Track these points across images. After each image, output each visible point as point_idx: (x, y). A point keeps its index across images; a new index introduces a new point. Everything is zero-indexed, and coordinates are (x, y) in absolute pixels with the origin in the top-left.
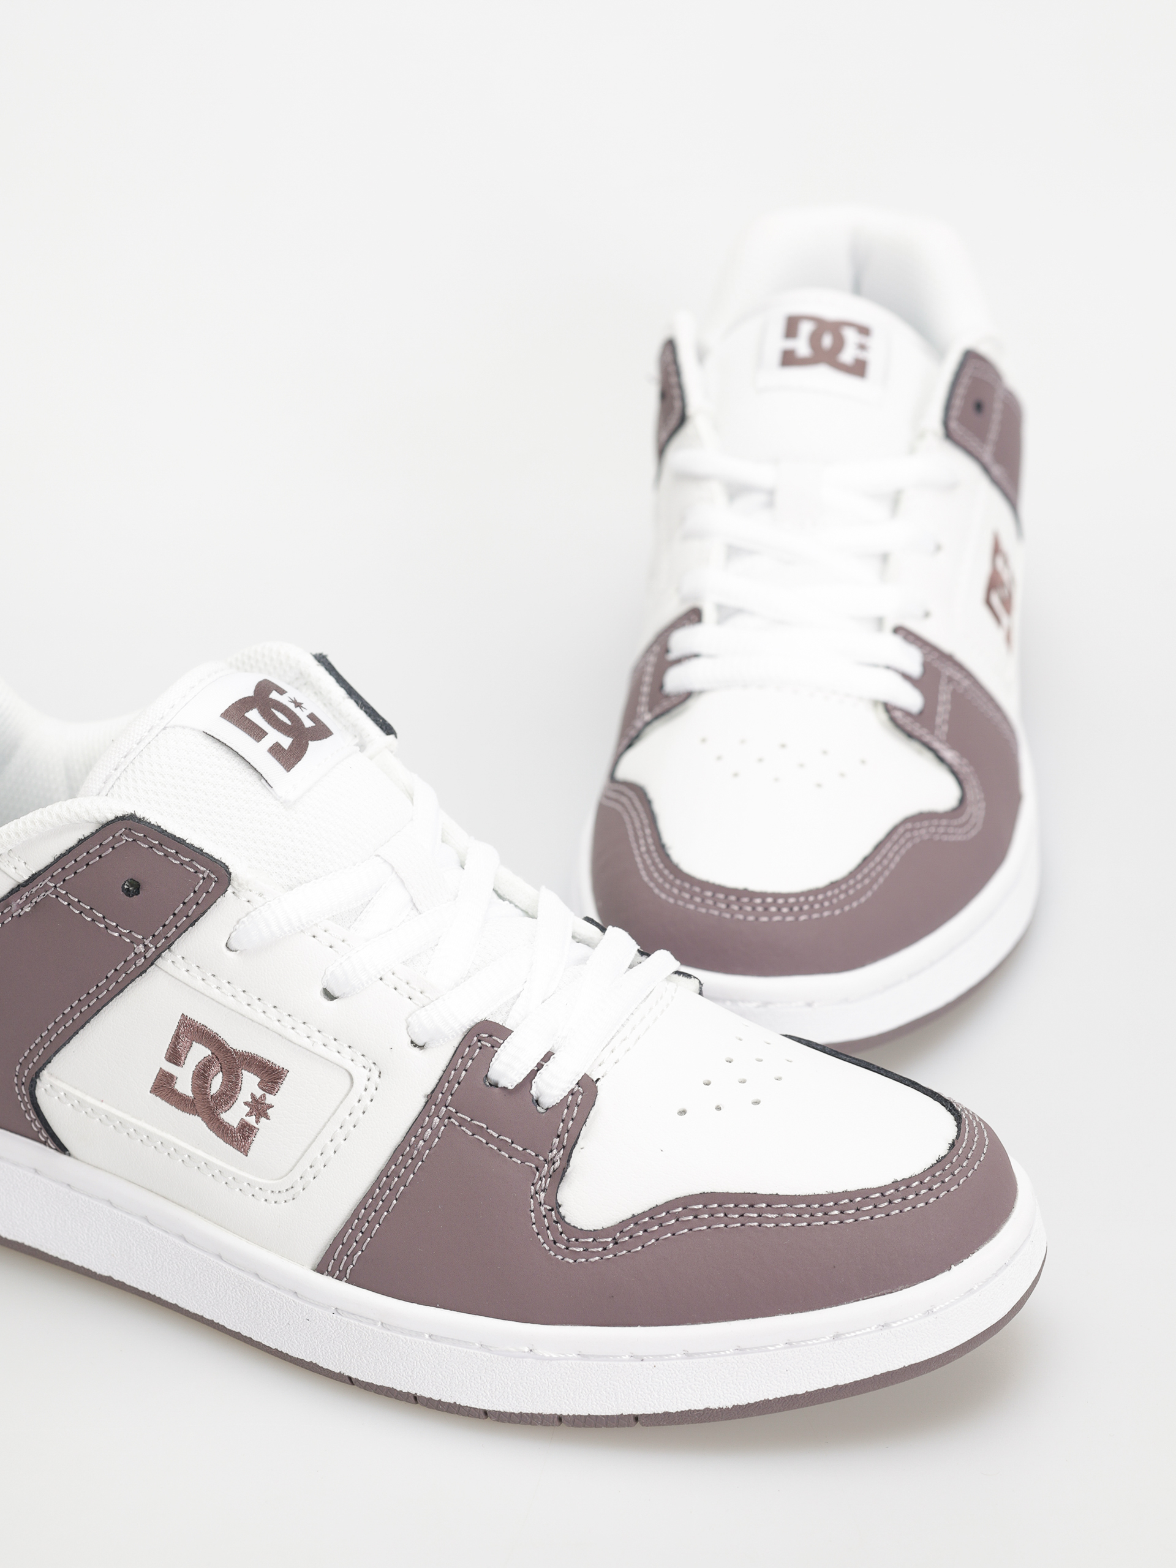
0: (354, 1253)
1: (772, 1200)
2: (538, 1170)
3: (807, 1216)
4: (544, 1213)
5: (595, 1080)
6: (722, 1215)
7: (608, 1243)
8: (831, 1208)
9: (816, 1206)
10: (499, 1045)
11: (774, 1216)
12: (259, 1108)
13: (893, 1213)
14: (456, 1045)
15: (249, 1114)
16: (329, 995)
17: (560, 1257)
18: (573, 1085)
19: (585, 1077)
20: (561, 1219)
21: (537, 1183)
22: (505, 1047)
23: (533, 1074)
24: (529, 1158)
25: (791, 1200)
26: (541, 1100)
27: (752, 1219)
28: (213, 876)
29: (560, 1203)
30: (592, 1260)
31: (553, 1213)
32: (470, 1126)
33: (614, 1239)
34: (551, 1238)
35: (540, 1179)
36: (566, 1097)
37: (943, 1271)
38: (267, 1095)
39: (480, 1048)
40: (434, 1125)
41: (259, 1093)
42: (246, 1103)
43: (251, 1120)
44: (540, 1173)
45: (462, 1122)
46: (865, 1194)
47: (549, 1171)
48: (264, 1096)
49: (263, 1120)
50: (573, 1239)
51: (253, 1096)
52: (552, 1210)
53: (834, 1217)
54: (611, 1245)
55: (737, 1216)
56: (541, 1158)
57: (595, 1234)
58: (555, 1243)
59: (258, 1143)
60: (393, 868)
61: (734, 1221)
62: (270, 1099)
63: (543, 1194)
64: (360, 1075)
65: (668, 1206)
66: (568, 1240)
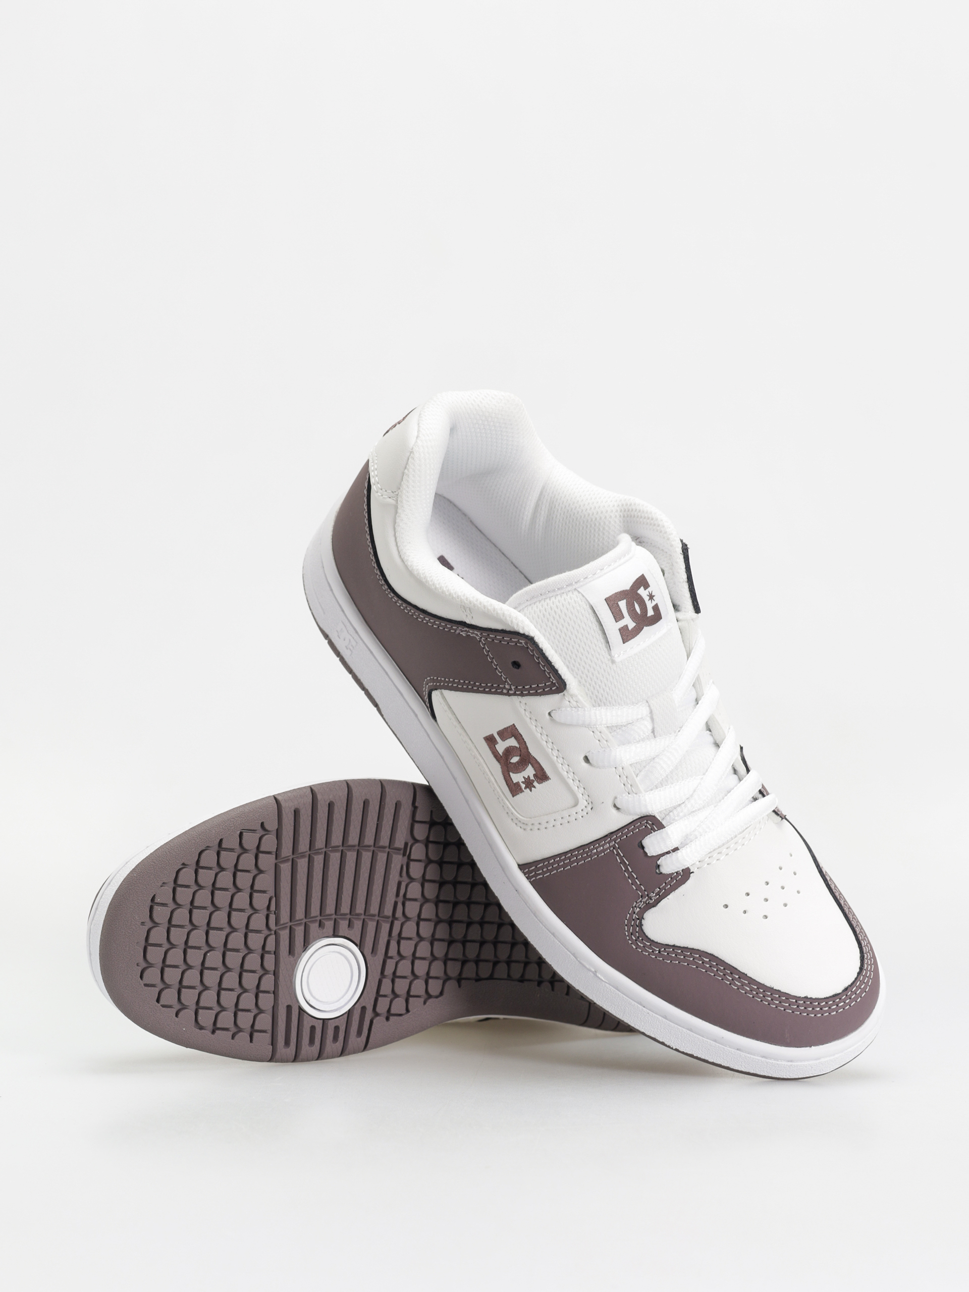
0: (539, 874)
1: (743, 976)
2: (642, 897)
3: (755, 993)
4: (634, 918)
5: (691, 871)
6: (715, 969)
7: (656, 951)
8: (768, 996)
9: (761, 991)
10: (655, 831)
11: (739, 984)
12: (529, 784)
13: (796, 1013)
14: (635, 819)
15: (522, 782)
16: (586, 759)
17: (630, 942)
18: (680, 870)
19: (688, 869)
20: (641, 925)
21: (639, 902)
22: (657, 834)
23: (663, 855)
24: (641, 890)
25: (752, 981)
26: (661, 868)
27: (728, 980)
28: (557, 685)
29: (644, 917)
30: (644, 953)
31: (638, 921)
32: (621, 858)
33: (660, 950)
34: (631, 931)
35: (641, 902)
36: (673, 874)
37: (806, 1046)
38: (535, 782)
39: (645, 827)
40: (605, 847)
41: (532, 778)
42: (524, 777)
43: (523, 786)
44: (642, 899)
45: (618, 854)
46: (788, 996)
47: (646, 901)
48: (534, 781)
49: (528, 790)
50: (641, 939)
51: (529, 777)
52: (638, 919)
53: (767, 1001)
54: (657, 952)
55: (722, 974)
56: (646, 893)
57: (653, 942)
58: (632, 934)
59: (520, 797)
60: (651, 712)
61: (720, 976)
62: (535, 784)
63: (638, 909)
64: (583, 803)
65: (693, 951)
66: (638, 937)
